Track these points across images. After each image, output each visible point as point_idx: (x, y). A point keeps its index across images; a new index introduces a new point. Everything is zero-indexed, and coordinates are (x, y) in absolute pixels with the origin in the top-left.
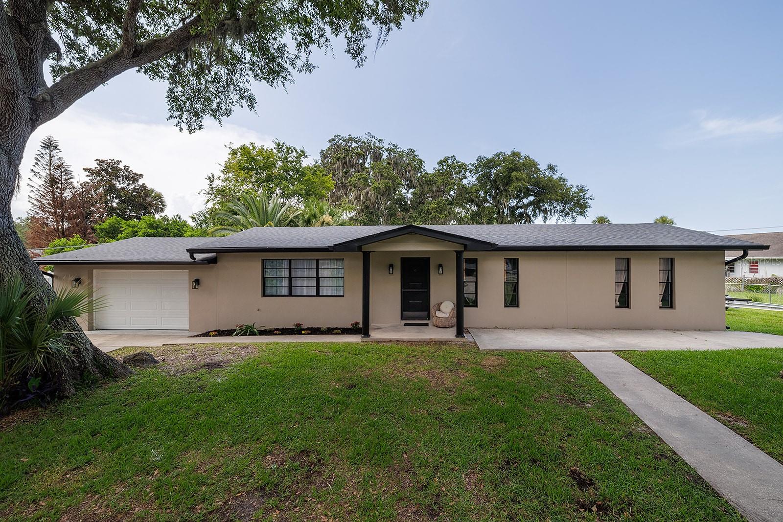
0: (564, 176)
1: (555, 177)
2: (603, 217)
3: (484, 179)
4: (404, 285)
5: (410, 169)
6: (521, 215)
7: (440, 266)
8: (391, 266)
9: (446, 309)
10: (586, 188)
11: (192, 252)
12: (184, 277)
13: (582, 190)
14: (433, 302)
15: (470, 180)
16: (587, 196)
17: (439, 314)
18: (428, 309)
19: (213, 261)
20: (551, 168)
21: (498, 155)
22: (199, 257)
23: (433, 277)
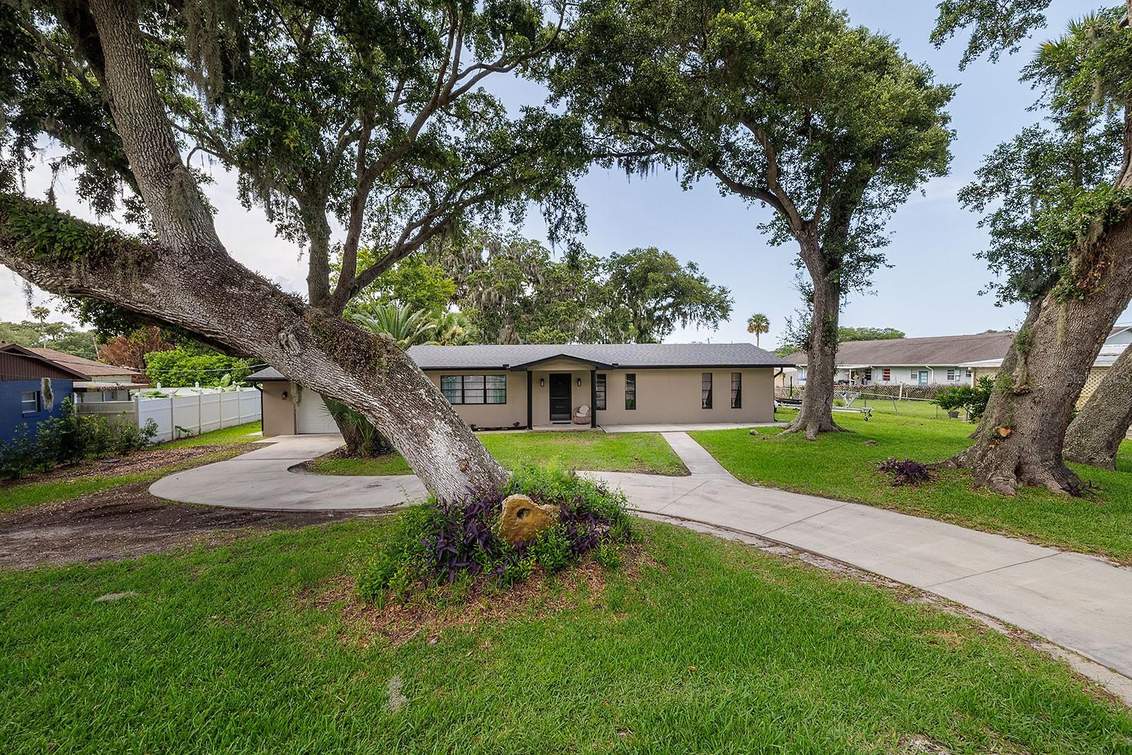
0: (705, 276)
1: (696, 276)
2: (760, 315)
3: (619, 278)
4: (551, 395)
5: (535, 264)
6: (659, 318)
7: (579, 380)
8: (542, 380)
9: (584, 411)
10: (728, 290)
13: (723, 291)
14: (573, 406)
15: (603, 278)
16: (728, 299)
17: (578, 415)
18: (570, 412)
20: (692, 266)
21: (634, 251)
23: (573, 388)
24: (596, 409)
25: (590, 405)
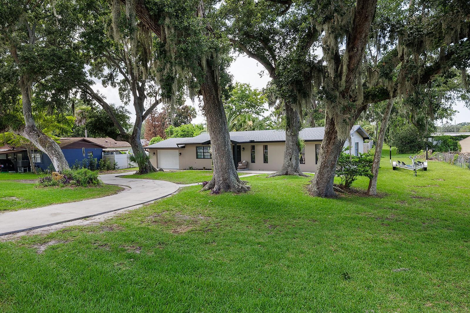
7: (243, 148)
11: (178, 144)
12: (177, 152)
19: (184, 147)
22: (180, 146)
23: (242, 152)
24: (252, 162)
25: (250, 161)
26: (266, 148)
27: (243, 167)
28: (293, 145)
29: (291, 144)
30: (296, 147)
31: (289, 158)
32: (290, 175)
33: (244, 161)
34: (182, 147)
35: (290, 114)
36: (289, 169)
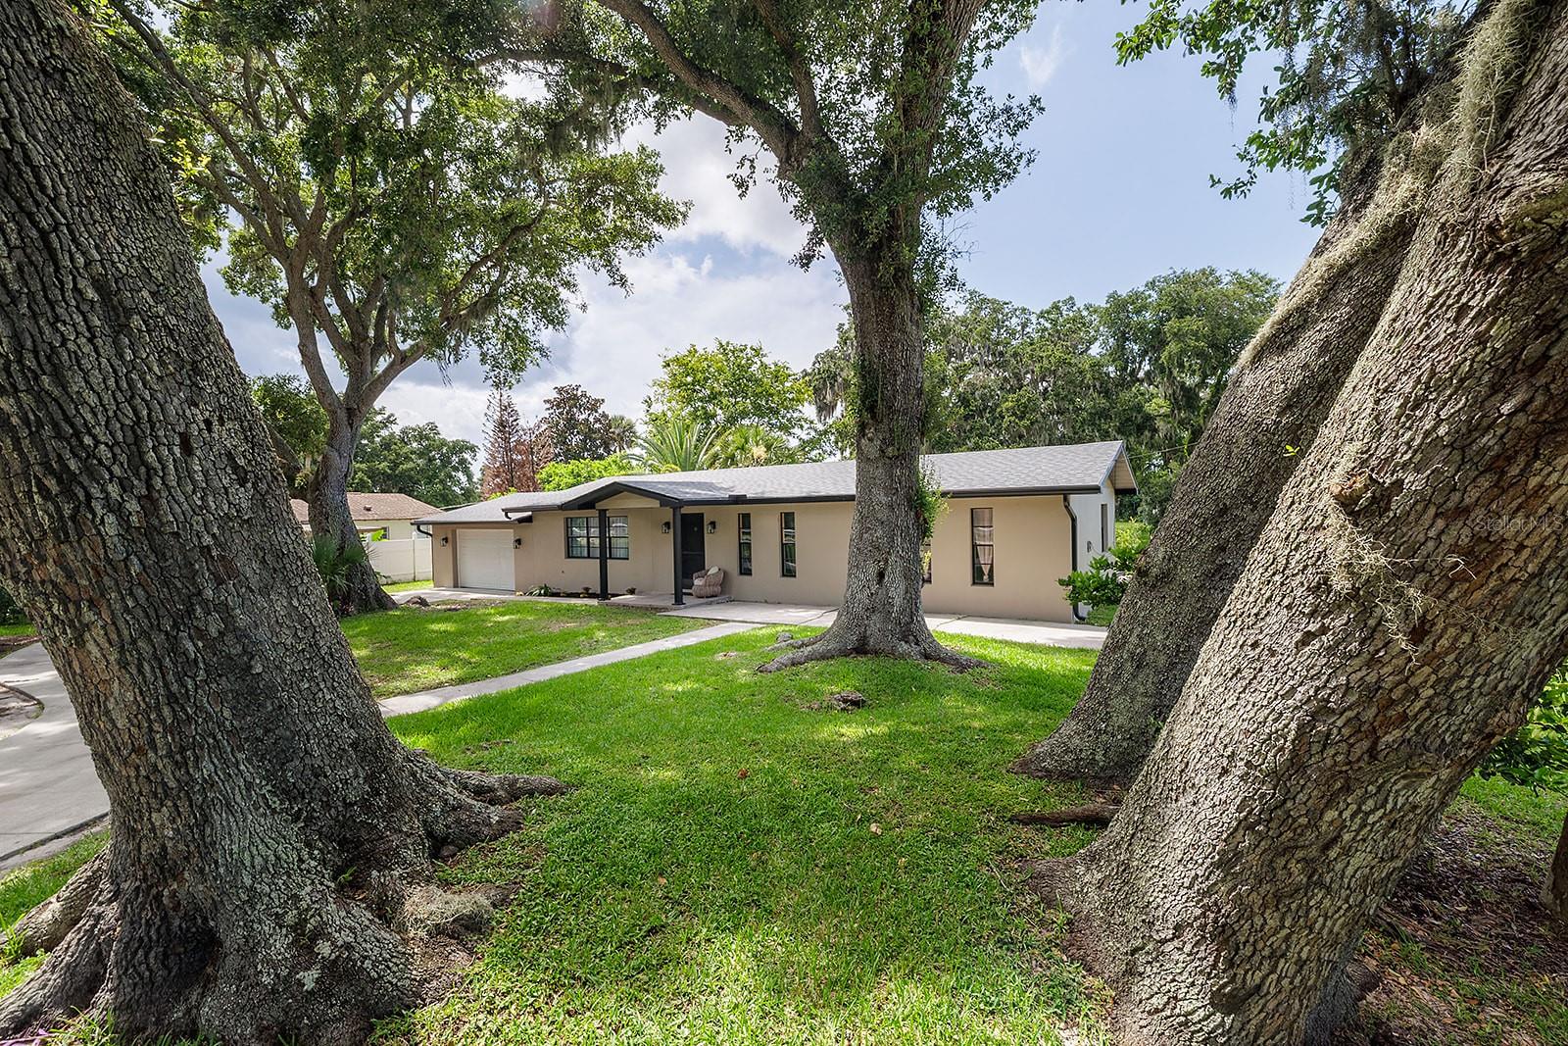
7: (712, 524)
8: (667, 524)
11: (506, 511)
12: (510, 534)
17: (697, 581)
19: (529, 520)
22: (514, 516)
23: (707, 537)
24: (741, 574)
25: (733, 566)
26: (788, 521)
27: (709, 590)
28: (891, 507)
29: (884, 499)
30: (905, 518)
31: (872, 570)
32: (876, 653)
33: (713, 571)
34: (521, 521)
35: (876, 349)
36: (875, 625)
